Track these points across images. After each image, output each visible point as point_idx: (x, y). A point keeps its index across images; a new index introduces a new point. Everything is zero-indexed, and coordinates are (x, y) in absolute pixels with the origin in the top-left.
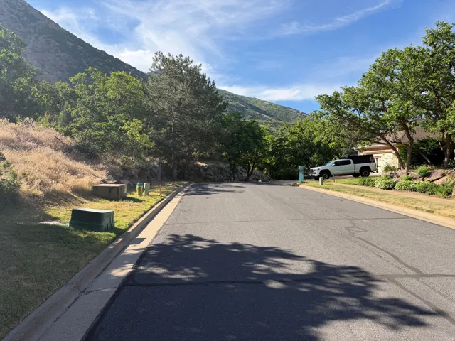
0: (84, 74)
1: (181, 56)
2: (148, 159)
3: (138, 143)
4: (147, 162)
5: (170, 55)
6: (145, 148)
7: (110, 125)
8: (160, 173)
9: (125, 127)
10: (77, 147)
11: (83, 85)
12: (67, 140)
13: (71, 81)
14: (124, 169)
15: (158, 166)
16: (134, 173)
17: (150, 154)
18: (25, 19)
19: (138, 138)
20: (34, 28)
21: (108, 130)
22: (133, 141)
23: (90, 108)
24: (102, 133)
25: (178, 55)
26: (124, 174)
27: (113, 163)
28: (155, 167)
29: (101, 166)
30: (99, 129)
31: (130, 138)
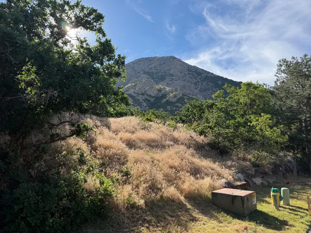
0: (222, 91)
1: (306, 56)
2: (281, 154)
3: (268, 138)
4: (281, 156)
5: (293, 58)
6: (277, 143)
7: (238, 122)
8: (295, 168)
9: (254, 123)
10: (209, 144)
11: (222, 99)
12: (201, 139)
13: (213, 97)
14: (255, 165)
15: (292, 160)
16: (267, 170)
17: (282, 149)
18: (196, 75)
19: (268, 133)
20: (200, 79)
21: (236, 126)
22: (263, 137)
23: (223, 112)
24: (232, 131)
25: (302, 56)
26: (256, 171)
27: (244, 159)
28: (289, 162)
29: (229, 163)
30: (228, 127)
31: (260, 133)
